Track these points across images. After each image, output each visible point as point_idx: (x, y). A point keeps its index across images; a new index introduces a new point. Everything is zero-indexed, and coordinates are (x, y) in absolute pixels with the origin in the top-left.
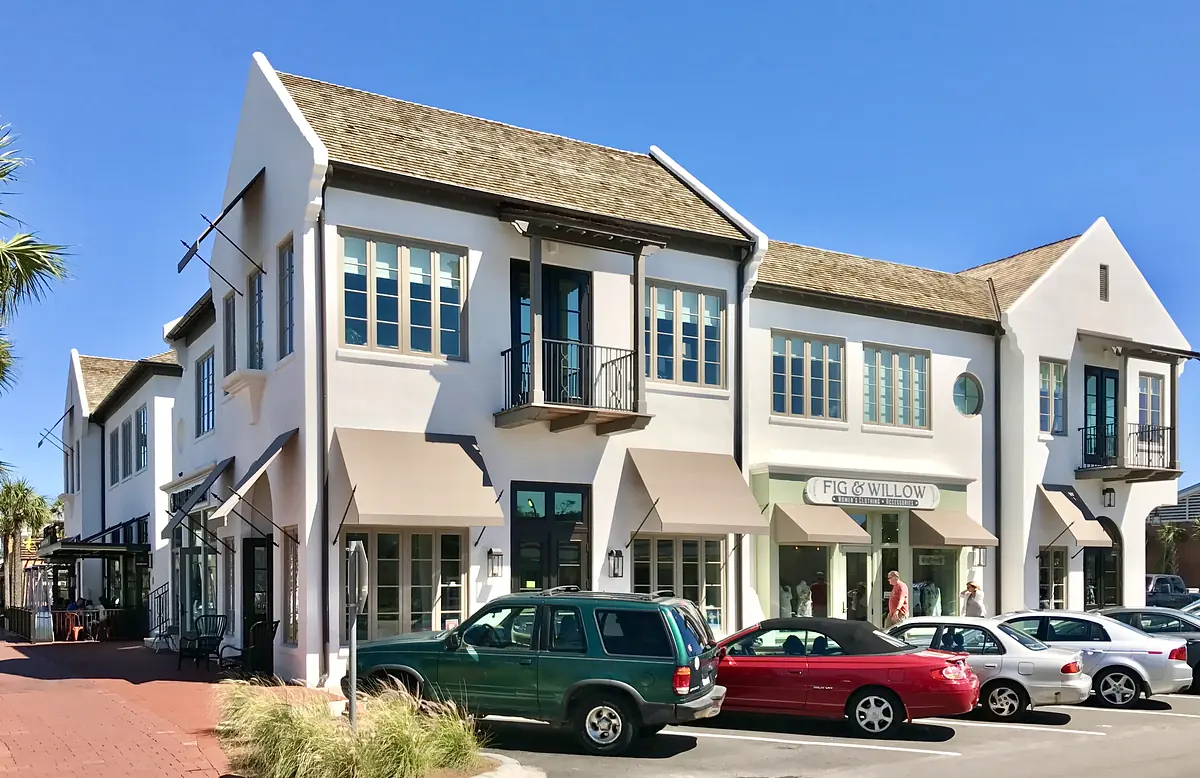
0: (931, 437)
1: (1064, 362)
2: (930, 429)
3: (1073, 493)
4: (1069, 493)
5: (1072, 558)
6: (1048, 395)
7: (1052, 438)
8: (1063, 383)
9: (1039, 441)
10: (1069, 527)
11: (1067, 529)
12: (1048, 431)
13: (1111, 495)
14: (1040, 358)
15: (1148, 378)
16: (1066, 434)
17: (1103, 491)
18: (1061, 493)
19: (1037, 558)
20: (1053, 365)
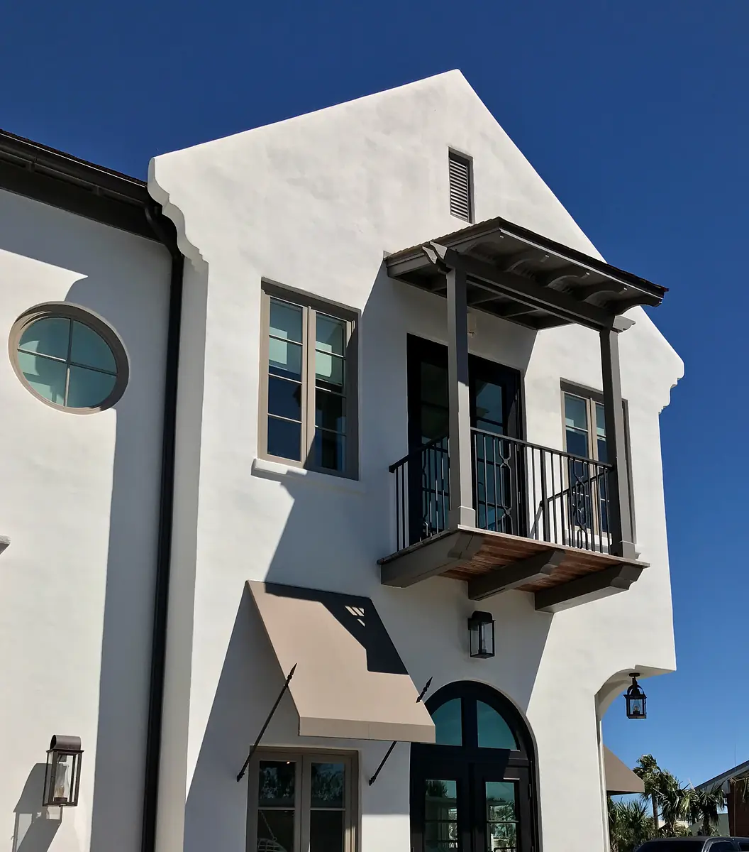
3: (363, 610)
4: (349, 608)
5: (371, 782)
6: (299, 377)
7: (304, 472)
8: (347, 358)
9: (256, 472)
10: (288, 681)
11: (284, 690)
12: (299, 459)
13: (486, 629)
14: (269, 287)
15: (588, 400)
16: (354, 476)
17: (469, 620)
18: (320, 605)
19: (238, 780)
20: (313, 313)
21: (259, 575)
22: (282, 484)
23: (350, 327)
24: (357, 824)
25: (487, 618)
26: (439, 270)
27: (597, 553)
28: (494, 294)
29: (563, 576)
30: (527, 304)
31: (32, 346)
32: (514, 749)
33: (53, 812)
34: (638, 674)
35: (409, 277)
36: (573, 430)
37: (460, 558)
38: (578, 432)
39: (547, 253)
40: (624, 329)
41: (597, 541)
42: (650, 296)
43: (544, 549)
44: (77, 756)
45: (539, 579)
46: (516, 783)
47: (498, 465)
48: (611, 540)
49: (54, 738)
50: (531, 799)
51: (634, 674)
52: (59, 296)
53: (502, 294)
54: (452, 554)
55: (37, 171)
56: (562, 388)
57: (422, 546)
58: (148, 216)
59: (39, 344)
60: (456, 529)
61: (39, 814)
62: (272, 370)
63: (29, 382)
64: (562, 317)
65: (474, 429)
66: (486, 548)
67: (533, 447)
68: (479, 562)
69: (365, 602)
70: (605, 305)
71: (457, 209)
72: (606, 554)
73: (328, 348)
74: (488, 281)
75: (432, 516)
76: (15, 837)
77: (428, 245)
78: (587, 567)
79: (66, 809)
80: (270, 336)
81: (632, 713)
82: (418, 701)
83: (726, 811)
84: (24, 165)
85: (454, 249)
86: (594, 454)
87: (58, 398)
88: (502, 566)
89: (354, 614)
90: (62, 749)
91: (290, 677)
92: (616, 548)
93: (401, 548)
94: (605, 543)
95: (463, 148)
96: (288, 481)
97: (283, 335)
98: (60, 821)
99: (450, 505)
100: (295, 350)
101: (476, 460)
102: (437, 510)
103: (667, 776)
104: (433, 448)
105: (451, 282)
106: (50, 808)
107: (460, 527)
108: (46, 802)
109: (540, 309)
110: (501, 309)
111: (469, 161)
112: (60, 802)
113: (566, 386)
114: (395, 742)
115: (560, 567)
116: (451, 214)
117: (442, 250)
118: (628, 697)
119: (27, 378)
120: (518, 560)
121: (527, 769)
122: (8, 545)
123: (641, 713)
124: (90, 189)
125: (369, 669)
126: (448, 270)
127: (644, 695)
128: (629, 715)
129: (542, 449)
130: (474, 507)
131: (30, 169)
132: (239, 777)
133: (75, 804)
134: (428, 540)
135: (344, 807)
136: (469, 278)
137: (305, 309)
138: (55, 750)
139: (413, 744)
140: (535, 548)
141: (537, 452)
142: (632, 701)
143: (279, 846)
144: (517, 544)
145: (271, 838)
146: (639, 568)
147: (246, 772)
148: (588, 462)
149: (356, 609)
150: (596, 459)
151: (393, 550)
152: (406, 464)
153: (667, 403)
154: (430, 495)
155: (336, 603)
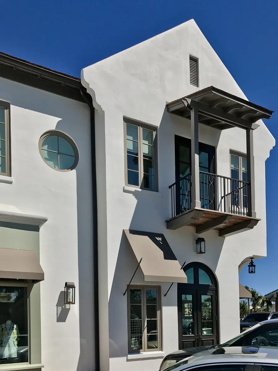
0: (10, 183)
1: (154, 128)
2: (10, 175)
3: (161, 238)
4: (156, 238)
5: (165, 295)
6: (137, 154)
7: (140, 190)
8: (154, 146)
9: (125, 191)
10: (140, 263)
11: (138, 266)
12: (138, 185)
13: (203, 243)
14: (126, 120)
15: (239, 157)
16: (157, 190)
17: (196, 241)
18: (147, 237)
19: (124, 295)
20: (141, 129)
21: (127, 227)
22: (133, 195)
23: (154, 133)
24: (161, 309)
25: (203, 240)
26: (188, 109)
27: (242, 215)
28: (206, 117)
29: (230, 224)
30: (218, 120)
31: (46, 147)
32: (211, 284)
33: (67, 306)
34: (253, 258)
35: (175, 112)
36: (234, 169)
37: (195, 219)
38: (235, 170)
39: (229, 100)
40: (256, 129)
41: (242, 211)
42: (266, 115)
43: (225, 215)
44: (73, 289)
45: (222, 225)
46: (211, 296)
47: (208, 184)
48: (247, 210)
49: (66, 283)
50: (216, 301)
51: (252, 258)
52: (53, 127)
53: (209, 117)
54: (192, 218)
55: (42, 78)
56: (230, 153)
57: (181, 216)
58: (82, 93)
59: (48, 146)
60: (194, 209)
61: (63, 307)
62: (128, 152)
63: (47, 161)
64: (231, 124)
65: (200, 171)
66: (204, 215)
67: (221, 177)
68: (201, 220)
69: (161, 236)
70: (248, 119)
71: (193, 82)
72: (245, 216)
73: (147, 142)
74: (206, 112)
75: (185, 205)
76: (57, 314)
77: (184, 99)
78: (239, 221)
79: (71, 305)
80: (127, 139)
81: (250, 272)
82: (181, 269)
83: (275, 303)
84: (37, 76)
85: (193, 100)
86: (241, 178)
87: (56, 167)
88: (208, 221)
89: (158, 240)
90: (69, 286)
91: (140, 262)
92: (250, 213)
93: (173, 216)
94: (245, 212)
95: (195, 55)
96: (135, 193)
97: (131, 138)
98: (70, 309)
99: (191, 200)
100: (136, 144)
101: (201, 183)
102: (187, 202)
103: (255, 292)
104: (185, 179)
105: (192, 114)
106: (66, 305)
107: (196, 208)
108: (65, 303)
109: (223, 122)
110: (209, 122)
111: (197, 60)
112: (69, 303)
113: (232, 152)
114: (173, 283)
115: (230, 221)
116: (191, 84)
117: (189, 101)
118: (249, 266)
119: (46, 159)
120: (214, 219)
121: (215, 291)
122: (47, 220)
123: (254, 271)
124: (60, 83)
125: (165, 258)
126: (191, 109)
127: (255, 265)
128: (249, 272)
129: (224, 178)
130: (200, 200)
131: (39, 77)
132: (124, 294)
133: (74, 303)
134: (184, 213)
135: (157, 304)
136: (199, 111)
137: (139, 127)
138: (67, 287)
139: (178, 283)
140: (221, 215)
141: (222, 179)
142: (250, 267)
143: (136, 316)
144: (215, 214)
145: (133, 313)
146: (257, 221)
147: (126, 293)
148: (239, 181)
149: (159, 238)
150: (242, 180)
151: (171, 217)
152: (175, 185)
153: (268, 157)
154: (184, 196)
155: (152, 236)
